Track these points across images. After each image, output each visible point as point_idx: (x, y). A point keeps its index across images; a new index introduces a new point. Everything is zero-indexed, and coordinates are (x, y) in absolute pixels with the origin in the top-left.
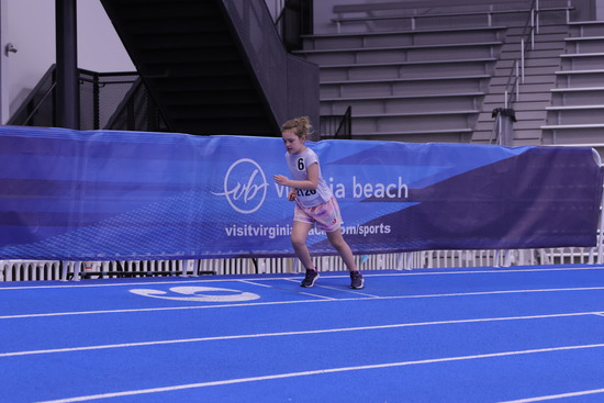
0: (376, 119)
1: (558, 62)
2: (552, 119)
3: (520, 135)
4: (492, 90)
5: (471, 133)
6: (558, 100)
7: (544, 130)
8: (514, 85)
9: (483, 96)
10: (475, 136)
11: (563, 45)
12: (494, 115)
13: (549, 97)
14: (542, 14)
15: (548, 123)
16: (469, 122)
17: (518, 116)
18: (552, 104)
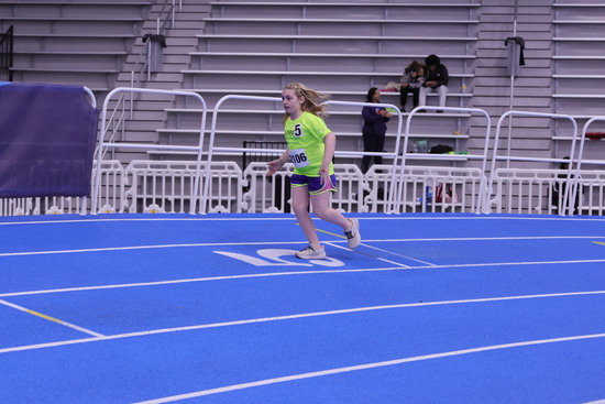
0: (42, 39)
2: (202, 46)
3: (171, 59)
4: (151, 17)
5: (126, 56)
6: (210, 28)
7: (193, 56)
8: (170, 13)
9: (143, 21)
10: (130, 59)
12: (144, 40)
13: (202, 25)
15: (197, 49)
16: (127, 45)
17: (168, 42)
18: (205, 32)
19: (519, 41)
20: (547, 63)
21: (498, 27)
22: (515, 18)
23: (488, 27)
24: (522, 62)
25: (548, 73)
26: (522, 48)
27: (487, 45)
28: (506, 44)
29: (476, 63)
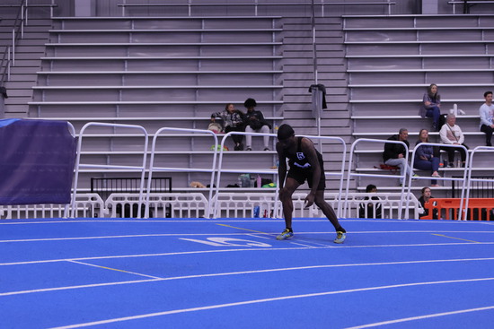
1: (43, 49)
2: (37, 97)
3: (11, 109)
6: (42, 81)
7: (30, 105)
8: (6, 67)
11: (47, 36)
13: (35, 78)
14: (31, 9)
15: (34, 99)
17: (9, 93)
18: (38, 84)
19: (321, 88)
20: (345, 107)
21: (299, 76)
22: (315, 69)
23: (291, 76)
24: (324, 106)
25: (346, 115)
26: (324, 94)
27: (291, 91)
28: (310, 91)
29: (283, 108)
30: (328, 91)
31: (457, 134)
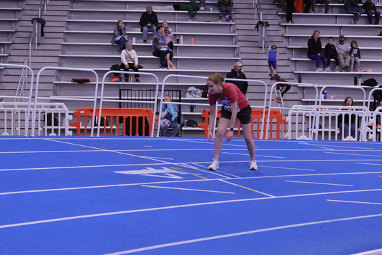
30: (47, 24)
31: (132, 57)
